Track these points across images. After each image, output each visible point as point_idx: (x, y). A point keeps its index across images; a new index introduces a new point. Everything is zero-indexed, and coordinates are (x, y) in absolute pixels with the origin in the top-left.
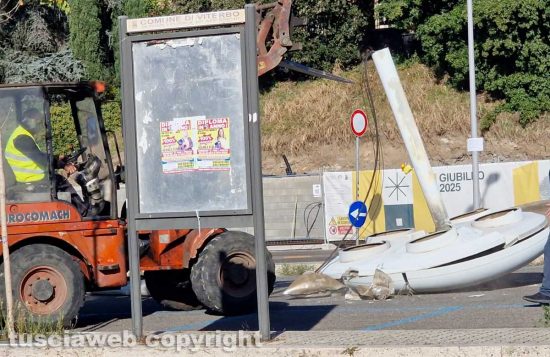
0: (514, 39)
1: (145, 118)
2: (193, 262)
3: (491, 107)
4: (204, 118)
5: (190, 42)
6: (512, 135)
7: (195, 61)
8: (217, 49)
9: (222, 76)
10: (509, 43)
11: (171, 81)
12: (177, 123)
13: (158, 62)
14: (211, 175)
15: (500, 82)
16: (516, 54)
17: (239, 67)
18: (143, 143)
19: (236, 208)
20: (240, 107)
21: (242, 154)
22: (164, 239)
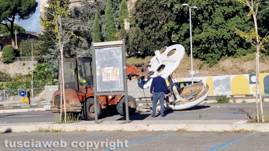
0: (208, 44)
1: (98, 68)
2: (118, 103)
3: (202, 62)
4: (112, 67)
5: (109, 49)
6: (207, 70)
7: (110, 53)
8: (116, 50)
9: (117, 57)
10: (207, 46)
11: (104, 58)
12: (106, 69)
13: (101, 54)
14: (114, 82)
15: (204, 56)
16: (208, 48)
17: (121, 55)
18: (98, 74)
19: (121, 90)
20: (121, 65)
21: (122, 76)
22: (110, 97)
